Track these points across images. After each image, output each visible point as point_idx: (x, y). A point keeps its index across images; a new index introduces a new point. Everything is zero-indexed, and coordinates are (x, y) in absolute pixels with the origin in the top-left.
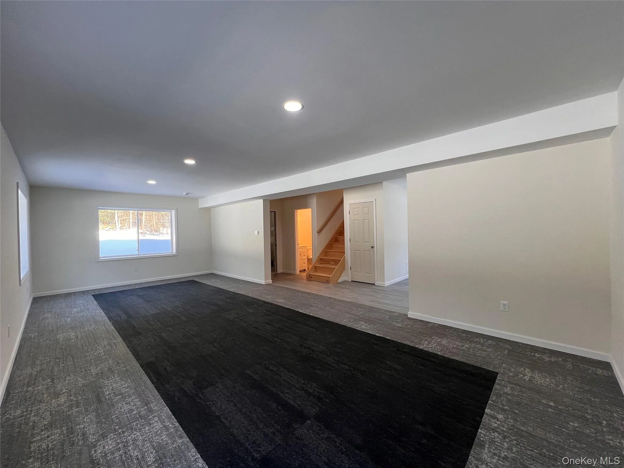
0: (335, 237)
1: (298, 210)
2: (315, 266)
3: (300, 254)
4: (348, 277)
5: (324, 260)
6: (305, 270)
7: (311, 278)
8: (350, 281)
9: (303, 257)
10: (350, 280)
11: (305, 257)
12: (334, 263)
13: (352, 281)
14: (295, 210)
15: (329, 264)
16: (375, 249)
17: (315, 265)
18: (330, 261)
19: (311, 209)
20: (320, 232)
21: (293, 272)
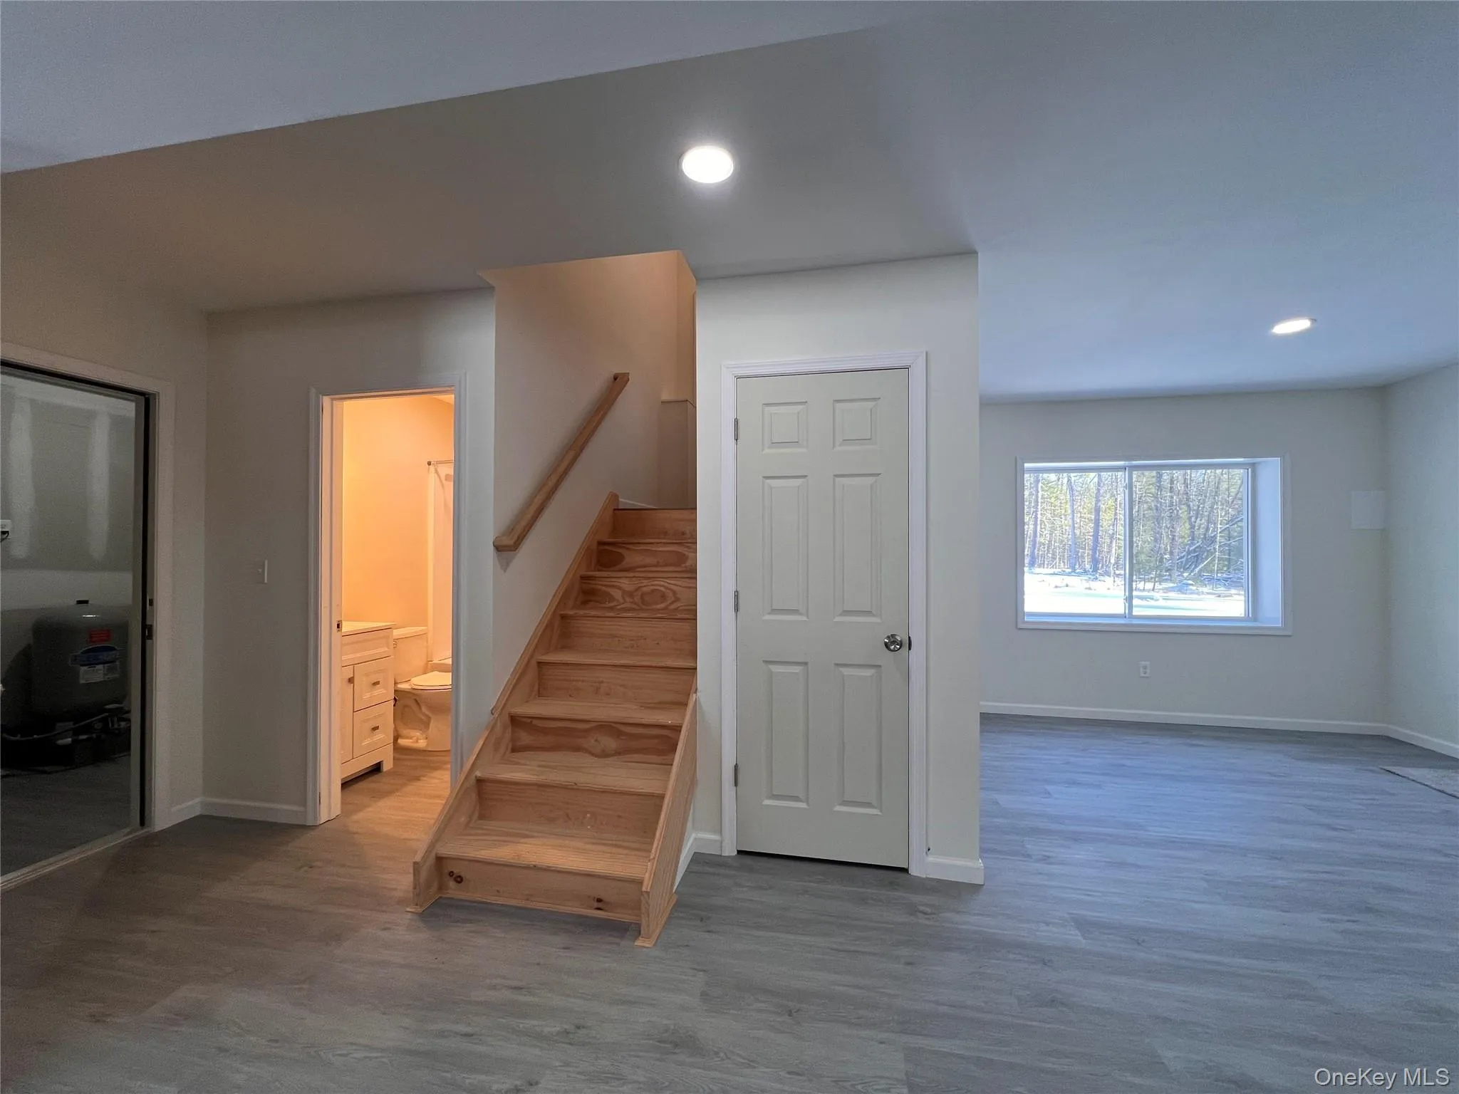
0: (582, 578)
1: (344, 403)
2: (480, 781)
3: (351, 680)
4: (720, 831)
5: (535, 722)
6: (377, 769)
7: (452, 884)
8: (726, 853)
9: (367, 696)
10: (730, 851)
11: (379, 691)
12: (610, 743)
13: (739, 852)
14: (326, 401)
15: (578, 749)
16: (916, 656)
17: (478, 774)
18: (586, 731)
19: (453, 396)
20: (516, 546)
21: (284, 811)
